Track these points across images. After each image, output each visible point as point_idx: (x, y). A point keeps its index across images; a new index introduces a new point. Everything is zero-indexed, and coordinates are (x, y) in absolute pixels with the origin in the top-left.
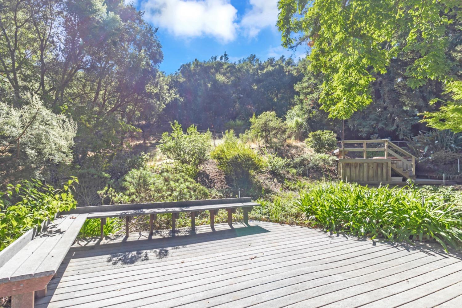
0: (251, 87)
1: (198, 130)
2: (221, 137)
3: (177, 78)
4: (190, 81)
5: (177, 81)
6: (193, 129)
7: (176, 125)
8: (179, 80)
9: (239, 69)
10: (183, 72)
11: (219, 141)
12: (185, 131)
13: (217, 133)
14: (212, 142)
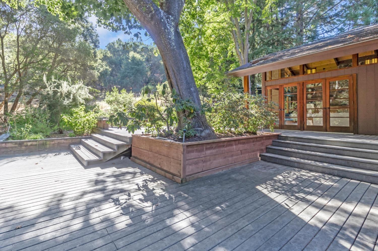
0: (159, 62)
1: (127, 92)
2: (138, 96)
3: (106, 53)
4: (114, 55)
5: (106, 56)
6: (124, 91)
7: (115, 89)
8: (107, 55)
9: (151, 50)
10: (109, 49)
11: (138, 98)
12: (120, 93)
13: (137, 94)
14: (134, 99)
